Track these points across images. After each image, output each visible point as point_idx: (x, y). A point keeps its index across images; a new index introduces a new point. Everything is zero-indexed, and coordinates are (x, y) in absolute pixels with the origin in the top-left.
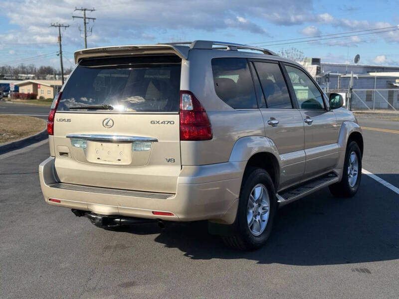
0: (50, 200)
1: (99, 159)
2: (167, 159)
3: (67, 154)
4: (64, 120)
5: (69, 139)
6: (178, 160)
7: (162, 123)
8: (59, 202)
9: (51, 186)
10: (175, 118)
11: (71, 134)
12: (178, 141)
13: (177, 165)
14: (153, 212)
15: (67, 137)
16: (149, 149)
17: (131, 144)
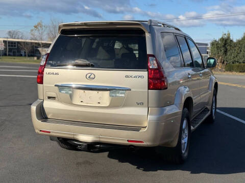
0: (40, 131)
1: (82, 102)
2: (137, 103)
3: (55, 98)
4: (53, 74)
5: (57, 87)
6: (145, 103)
7: (134, 77)
8: (49, 132)
9: (42, 121)
10: (145, 74)
11: (59, 84)
12: (147, 90)
13: (145, 107)
14: (128, 140)
15: (56, 86)
16: (123, 95)
17: (109, 92)
